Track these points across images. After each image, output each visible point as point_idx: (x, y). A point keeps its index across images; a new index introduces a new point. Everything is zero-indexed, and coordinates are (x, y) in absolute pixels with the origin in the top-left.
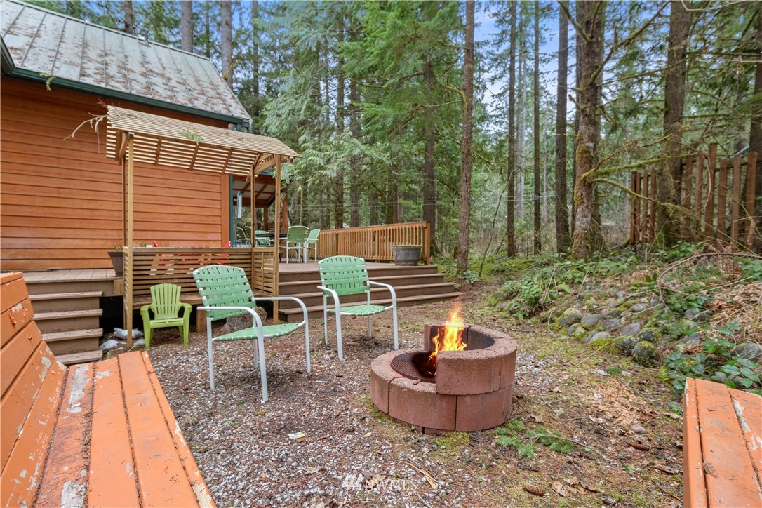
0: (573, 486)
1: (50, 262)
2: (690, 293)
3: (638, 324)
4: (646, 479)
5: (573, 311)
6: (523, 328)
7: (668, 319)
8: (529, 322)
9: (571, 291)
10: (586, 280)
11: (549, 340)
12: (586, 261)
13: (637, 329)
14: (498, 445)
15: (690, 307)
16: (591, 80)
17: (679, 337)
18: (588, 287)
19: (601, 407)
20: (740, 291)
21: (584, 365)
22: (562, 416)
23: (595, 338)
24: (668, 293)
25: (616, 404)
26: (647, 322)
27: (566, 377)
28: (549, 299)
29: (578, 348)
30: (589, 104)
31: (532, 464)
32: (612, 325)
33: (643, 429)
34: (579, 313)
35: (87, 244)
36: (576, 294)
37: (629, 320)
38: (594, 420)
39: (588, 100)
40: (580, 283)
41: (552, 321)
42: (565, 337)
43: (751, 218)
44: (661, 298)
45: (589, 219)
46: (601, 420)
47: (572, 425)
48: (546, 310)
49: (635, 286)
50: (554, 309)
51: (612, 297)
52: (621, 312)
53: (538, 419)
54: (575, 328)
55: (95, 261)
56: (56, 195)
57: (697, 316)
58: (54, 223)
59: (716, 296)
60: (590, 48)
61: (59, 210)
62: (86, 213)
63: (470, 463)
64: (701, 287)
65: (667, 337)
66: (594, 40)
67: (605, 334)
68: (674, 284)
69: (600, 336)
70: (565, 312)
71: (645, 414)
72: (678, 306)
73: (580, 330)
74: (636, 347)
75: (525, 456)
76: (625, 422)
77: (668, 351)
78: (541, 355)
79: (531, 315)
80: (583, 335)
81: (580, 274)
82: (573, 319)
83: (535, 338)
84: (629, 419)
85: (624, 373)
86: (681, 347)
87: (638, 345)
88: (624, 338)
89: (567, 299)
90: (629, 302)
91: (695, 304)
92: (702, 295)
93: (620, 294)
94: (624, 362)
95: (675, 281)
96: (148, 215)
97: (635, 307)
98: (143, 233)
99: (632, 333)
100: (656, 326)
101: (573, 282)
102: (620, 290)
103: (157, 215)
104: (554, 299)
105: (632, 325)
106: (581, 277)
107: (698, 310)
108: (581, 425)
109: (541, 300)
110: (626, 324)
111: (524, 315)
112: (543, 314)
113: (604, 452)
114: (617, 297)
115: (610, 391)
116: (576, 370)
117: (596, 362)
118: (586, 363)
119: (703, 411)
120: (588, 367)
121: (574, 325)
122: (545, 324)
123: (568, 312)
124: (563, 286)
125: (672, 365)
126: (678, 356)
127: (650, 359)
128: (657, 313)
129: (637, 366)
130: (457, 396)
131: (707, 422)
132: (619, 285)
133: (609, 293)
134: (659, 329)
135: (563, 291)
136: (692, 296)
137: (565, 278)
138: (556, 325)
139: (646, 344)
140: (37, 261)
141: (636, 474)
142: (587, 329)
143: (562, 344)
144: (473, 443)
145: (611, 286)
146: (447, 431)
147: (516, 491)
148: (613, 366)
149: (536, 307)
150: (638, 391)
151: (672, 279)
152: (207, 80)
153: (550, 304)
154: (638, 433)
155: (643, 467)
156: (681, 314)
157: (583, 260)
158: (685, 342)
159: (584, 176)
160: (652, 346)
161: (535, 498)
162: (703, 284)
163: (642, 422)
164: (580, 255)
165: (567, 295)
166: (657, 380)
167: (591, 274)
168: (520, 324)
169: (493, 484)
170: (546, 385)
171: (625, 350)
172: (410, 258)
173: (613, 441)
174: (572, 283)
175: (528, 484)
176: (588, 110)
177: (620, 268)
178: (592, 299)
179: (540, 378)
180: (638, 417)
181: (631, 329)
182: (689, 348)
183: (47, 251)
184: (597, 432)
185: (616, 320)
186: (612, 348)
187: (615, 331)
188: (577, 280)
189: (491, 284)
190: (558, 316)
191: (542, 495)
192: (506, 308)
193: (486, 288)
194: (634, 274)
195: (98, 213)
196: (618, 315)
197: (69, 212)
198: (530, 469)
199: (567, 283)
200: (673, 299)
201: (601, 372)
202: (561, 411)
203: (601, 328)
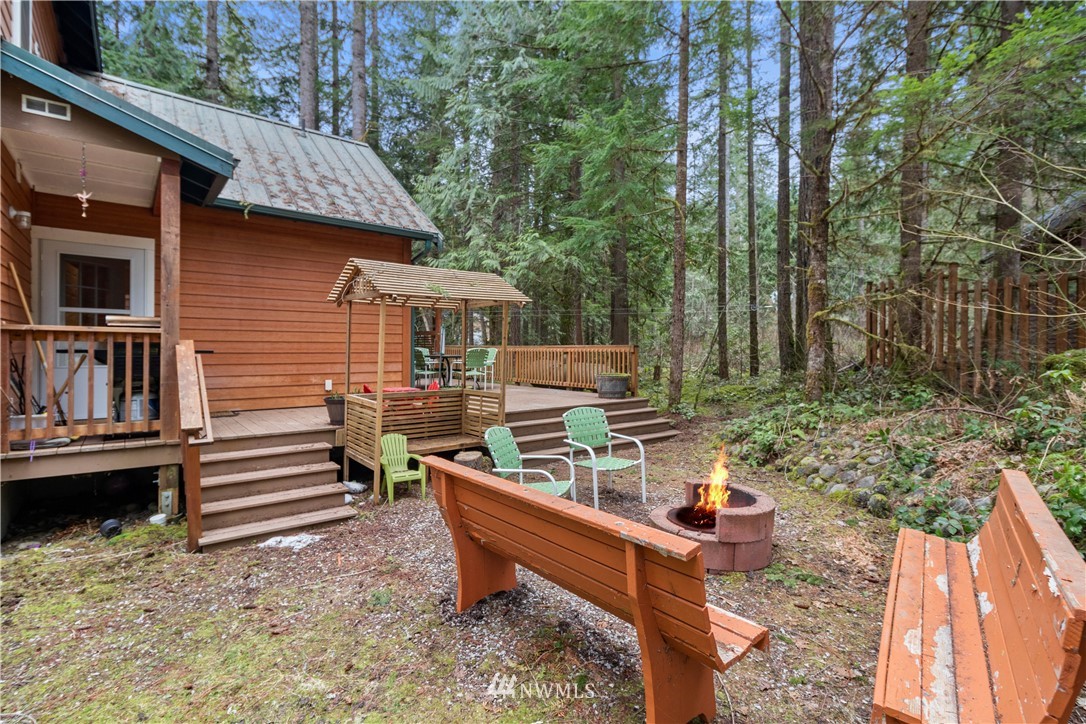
0: (827, 603)
1: (230, 403)
2: (918, 449)
3: (873, 477)
4: (876, 599)
5: (809, 460)
6: (759, 477)
7: (898, 473)
8: (764, 470)
9: (807, 438)
10: (821, 425)
11: (788, 491)
12: (821, 404)
13: (872, 482)
14: (768, 581)
15: (918, 462)
16: (822, 216)
17: (909, 490)
18: (823, 434)
19: (843, 553)
20: (960, 449)
21: (825, 517)
22: (812, 560)
23: (833, 490)
24: (899, 448)
25: (855, 550)
26: (880, 475)
27: (810, 528)
28: (785, 446)
29: (818, 500)
30: (821, 240)
31: (796, 592)
32: (849, 477)
33: (875, 568)
34: (817, 464)
35: (266, 381)
36: (812, 441)
37: (865, 473)
38: (837, 562)
39: (819, 236)
40: (815, 428)
41: (789, 470)
42: (804, 488)
43: (977, 371)
44: (893, 453)
45: (822, 359)
46: (843, 562)
47: (820, 566)
48: (782, 457)
49: (871, 436)
50: (790, 457)
51: (848, 446)
52: (857, 464)
53: (794, 563)
54: (814, 478)
55: (274, 400)
56: (238, 328)
57: (923, 471)
58: (234, 359)
59: (940, 453)
60: (821, 182)
61: (240, 345)
62: (267, 346)
63: (752, 592)
64: (928, 443)
65: (898, 490)
66: (824, 175)
67: (843, 486)
68: (905, 440)
69: (838, 488)
70: (802, 462)
71: (877, 557)
72: (907, 461)
73: (818, 481)
74: (871, 500)
75: (790, 587)
76: (861, 564)
77: (898, 503)
78: (785, 507)
79: (765, 462)
80: (821, 486)
81: (815, 419)
82: (811, 469)
83: (775, 489)
84: (865, 561)
85: (860, 523)
86: (909, 500)
87: (873, 497)
88: (861, 490)
89: (803, 446)
90: (865, 453)
91: (922, 460)
92: (928, 451)
93: (856, 444)
94: (861, 514)
95: (905, 436)
96: (328, 346)
97: (870, 460)
98: (322, 366)
99: (867, 486)
100: (889, 479)
101: (807, 427)
102: (856, 440)
103: (336, 345)
104: (788, 445)
105: (868, 478)
106: (817, 423)
107: (924, 465)
108: (828, 566)
109: (775, 447)
110: (863, 477)
111: (758, 462)
112: (778, 462)
113: (847, 584)
114: (853, 448)
115: (849, 539)
116: (819, 522)
117: (836, 513)
118: (826, 514)
119: (905, 547)
120: (829, 518)
121: (813, 475)
122: (781, 473)
123: (806, 461)
124: (798, 431)
125: (900, 517)
126: (906, 508)
127: (883, 511)
128: (889, 467)
129: (872, 517)
130: (735, 544)
131: (906, 553)
132: (855, 433)
133: (845, 443)
134: (891, 483)
135: (797, 436)
136: (920, 452)
137: (799, 422)
138: (794, 474)
139: (879, 497)
140: (217, 403)
141: (869, 596)
142: (825, 481)
143: (801, 496)
144: (749, 579)
145: (847, 434)
146: (728, 571)
147: (790, 606)
148: (851, 517)
149: (770, 454)
150: (872, 539)
151: (902, 435)
152: (379, 181)
153: (786, 452)
154: (872, 571)
155: (874, 592)
156: (910, 468)
157: (816, 403)
158: (912, 495)
159: (816, 314)
160: (885, 499)
161: (803, 610)
162: (930, 440)
163: (875, 563)
164: (814, 397)
165: (803, 442)
166: (889, 530)
167: (826, 419)
168: (755, 473)
169: (773, 603)
170: (793, 535)
171: (861, 502)
172: (618, 390)
173: (853, 577)
174: (807, 429)
175: (797, 602)
176: (819, 246)
177: (855, 414)
178: (829, 448)
179: (788, 530)
180: (872, 559)
181: (866, 481)
182: (916, 501)
183: (227, 391)
184: (840, 571)
185: (852, 472)
186: (850, 500)
187: (852, 484)
188: (811, 426)
189: (710, 420)
190: (795, 465)
191: (807, 608)
192: (736, 453)
193: (706, 425)
194: (869, 423)
195: (277, 345)
196: (854, 467)
197: (250, 345)
198: (795, 595)
199: (801, 428)
200: (903, 455)
201: (841, 523)
202: (810, 556)
203: (839, 480)
